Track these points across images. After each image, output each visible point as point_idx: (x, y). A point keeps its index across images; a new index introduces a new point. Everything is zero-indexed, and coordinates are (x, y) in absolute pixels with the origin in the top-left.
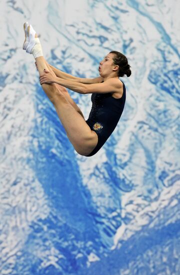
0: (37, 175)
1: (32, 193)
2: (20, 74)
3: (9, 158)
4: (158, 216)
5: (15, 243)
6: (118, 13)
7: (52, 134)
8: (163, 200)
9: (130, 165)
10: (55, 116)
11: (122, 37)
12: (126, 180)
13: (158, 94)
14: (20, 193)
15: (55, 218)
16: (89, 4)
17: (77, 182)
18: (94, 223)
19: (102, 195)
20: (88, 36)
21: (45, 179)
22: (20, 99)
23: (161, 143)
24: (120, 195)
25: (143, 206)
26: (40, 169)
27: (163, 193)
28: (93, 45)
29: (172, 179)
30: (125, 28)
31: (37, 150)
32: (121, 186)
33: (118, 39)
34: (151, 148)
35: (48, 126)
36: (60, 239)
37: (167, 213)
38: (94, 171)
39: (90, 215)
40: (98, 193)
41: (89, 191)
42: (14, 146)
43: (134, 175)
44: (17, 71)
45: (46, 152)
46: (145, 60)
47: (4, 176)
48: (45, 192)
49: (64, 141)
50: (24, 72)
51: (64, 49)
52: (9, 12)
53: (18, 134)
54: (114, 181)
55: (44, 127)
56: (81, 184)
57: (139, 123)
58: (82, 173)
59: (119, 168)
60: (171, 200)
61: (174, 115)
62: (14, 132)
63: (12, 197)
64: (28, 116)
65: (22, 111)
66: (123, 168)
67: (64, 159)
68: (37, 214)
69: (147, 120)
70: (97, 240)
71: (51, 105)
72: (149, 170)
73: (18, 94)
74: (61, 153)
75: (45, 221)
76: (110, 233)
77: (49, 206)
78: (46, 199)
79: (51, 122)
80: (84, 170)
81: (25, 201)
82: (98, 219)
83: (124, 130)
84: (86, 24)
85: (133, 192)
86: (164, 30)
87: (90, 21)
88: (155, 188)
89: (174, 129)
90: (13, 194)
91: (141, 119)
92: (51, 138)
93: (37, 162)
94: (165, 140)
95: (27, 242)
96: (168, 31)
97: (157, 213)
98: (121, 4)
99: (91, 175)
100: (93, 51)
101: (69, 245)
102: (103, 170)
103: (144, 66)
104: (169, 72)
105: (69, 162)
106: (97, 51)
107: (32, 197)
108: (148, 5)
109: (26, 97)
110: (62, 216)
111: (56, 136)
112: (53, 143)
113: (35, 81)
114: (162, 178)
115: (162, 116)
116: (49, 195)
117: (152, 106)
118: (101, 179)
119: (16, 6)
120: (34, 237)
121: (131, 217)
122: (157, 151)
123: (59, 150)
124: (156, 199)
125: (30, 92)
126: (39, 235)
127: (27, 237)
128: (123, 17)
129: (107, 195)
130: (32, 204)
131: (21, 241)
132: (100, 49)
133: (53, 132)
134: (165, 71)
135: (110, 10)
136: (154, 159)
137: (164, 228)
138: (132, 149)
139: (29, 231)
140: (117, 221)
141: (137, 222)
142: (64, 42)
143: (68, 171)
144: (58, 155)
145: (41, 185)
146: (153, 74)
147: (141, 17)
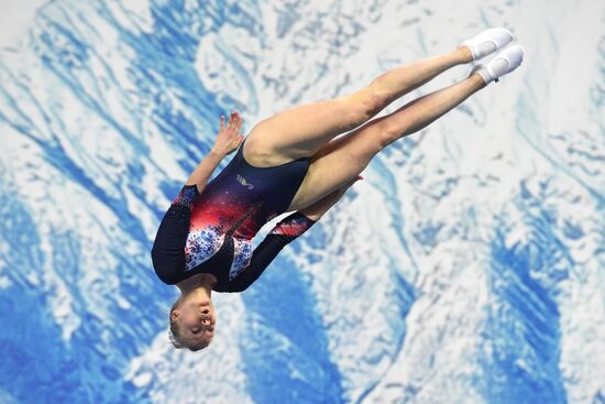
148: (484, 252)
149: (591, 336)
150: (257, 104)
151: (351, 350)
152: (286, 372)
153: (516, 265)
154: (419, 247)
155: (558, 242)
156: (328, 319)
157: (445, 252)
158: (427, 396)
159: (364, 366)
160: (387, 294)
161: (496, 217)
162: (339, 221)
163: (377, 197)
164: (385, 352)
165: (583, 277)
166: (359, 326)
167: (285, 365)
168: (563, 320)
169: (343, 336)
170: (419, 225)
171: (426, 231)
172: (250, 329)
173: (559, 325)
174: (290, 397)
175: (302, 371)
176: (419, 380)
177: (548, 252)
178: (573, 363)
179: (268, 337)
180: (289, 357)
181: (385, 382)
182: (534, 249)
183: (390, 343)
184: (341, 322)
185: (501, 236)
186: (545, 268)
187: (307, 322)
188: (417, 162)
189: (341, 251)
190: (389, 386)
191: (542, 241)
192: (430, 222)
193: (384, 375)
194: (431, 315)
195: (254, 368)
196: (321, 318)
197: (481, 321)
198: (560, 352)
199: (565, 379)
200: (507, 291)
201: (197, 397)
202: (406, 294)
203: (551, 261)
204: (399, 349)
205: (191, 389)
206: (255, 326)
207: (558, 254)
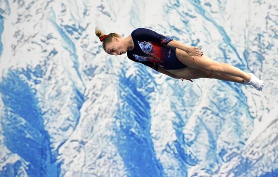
0: (119, 150)
1: (114, 165)
2: (106, 66)
3: (96, 136)
6: (188, 18)
7: (131, 116)
8: (222, 173)
9: (195, 143)
10: (134, 101)
12: (192, 155)
13: (220, 85)
14: (104, 165)
16: (164, 10)
17: (151, 156)
19: (172, 168)
21: (125, 154)
22: (106, 87)
23: (221, 126)
24: (187, 168)
26: (121, 146)
27: (222, 167)
29: (229, 156)
30: (193, 30)
31: (119, 129)
32: (188, 161)
33: (187, 39)
34: (213, 129)
35: (128, 109)
38: (166, 148)
40: (169, 166)
41: (161, 164)
42: (100, 125)
43: (199, 152)
44: (104, 64)
45: (127, 131)
47: (91, 151)
48: (125, 164)
49: (141, 122)
50: (110, 65)
52: (98, 15)
53: (104, 116)
54: (182, 156)
55: (125, 110)
56: (155, 158)
57: (203, 108)
58: (156, 149)
59: (186, 146)
60: (229, 173)
61: (232, 103)
62: (100, 114)
63: (98, 168)
64: (113, 101)
65: (107, 97)
66: (189, 146)
67: (141, 137)
69: (210, 106)
71: (131, 92)
72: (211, 148)
73: (104, 83)
74: (139, 132)
78: (126, 170)
79: (131, 107)
80: (157, 147)
81: (108, 172)
83: (191, 114)
84: (162, 27)
85: (197, 166)
86: (225, 33)
87: (165, 24)
88: (216, 163)
89: (232, 114)
90: (99, 166)
91: (205, 105)
92: (131, 119)
93: (119, 139)
94: (224, 123)
96: (229, 34)
98: (191, 11)
99: (163, 151)
102: (173, 147)
105: (145, 139)
107: (114, 169)
108: (213, 12)
109: (111, 85)
111: (135, 118)
112: (133, 124)
113: (118, 72)
114: (222, 155)
115: (223, 103)
116: (128, 167)
117: (214, 95)
118: (171, 154)
119: (104, 11)
122: (218, 132)
123: (137, 130)
124: (217, 172)
125: (115, 81)
128: (192, 21)
129: (176, 168)
130: (114, 174)
133: (132, 114)
135: (181, 15)
136: (215, 139)
138: (197, 130)
143: (144, 147)
144: (137, 133)
145: (122, 159)
147: (207, 22)
149: (164, 118)
150: (9, 9)
151: (55, 124)
152: (23, 134)
153: (130, 85)
154: (86, 77)
155: (149, 75)
156: (44, 110)
157: (98, 79)
158: (90, 146)
159: (61, 132)
160: (71, 99)
161: (121, 63)
162: (49, 65)
163: (67, 53)
164: (71, 125)
165: (161, 91)
166: (58, 113)
167: (23, 132)
168: (152, 111)
169: (51, 118)
170: (86, 66)
171: (89, 70)
172: (7, 115)
173: (150, 113)
174: (26, 146)
175: (31, 135)
176: (86, 138)
177: (145, 80)
178: (157, 130)
179: (15, 119)
180: (25, 128)
182: (138, 78)
183: (73, 121)
184: (50, 111)
185: (124, 73)
186: (143, 87)
187: (34, 111)
188: (85, 38)
189: (50, 78)
190: (72, 141)
191: (142, 75)
192: (91, 65)
193: (70, 136)
194: (92, 108)
195: (8, 133)
196: (40, 109)
197: (115, 111)
198: (151, 125)
199: (153, 137)
200: (127, 97)
202: (80, 98)
203: (147, 84)
204: (77, 124)
206: (9, 113)
207: (150, 80)
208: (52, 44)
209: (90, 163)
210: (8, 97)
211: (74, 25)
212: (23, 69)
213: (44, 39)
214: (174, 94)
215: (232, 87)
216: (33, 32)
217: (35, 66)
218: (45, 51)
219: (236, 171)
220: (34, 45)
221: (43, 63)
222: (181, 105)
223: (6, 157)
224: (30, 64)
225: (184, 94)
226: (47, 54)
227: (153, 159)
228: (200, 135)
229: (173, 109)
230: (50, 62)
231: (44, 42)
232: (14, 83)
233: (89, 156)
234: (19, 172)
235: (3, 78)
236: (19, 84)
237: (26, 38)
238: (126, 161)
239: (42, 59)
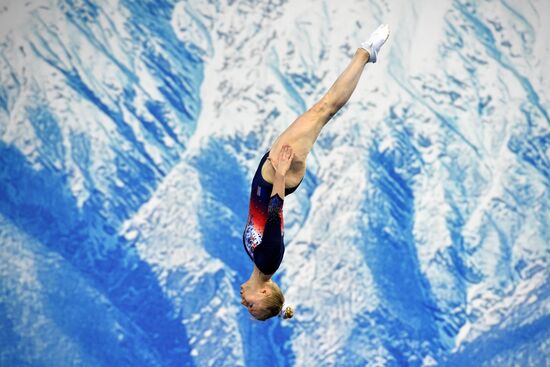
0: (366, 258)
3: (333, 236)
4: (512, 314)
5: (335, 339)
6: (475, 64)
7: (387, 210)
8: (519, 296)
9: (480, 250)
10: (390, 187)
11: (478, 94)
13: (519, 166)
14: (344, 278)
15: (386, 311)
16: (439, 51)
18: (432, 319)
19: (443, 286)
20: (436, 92)
22: (349, 165)
23: (519, 226)
24: (465, 287)
25: (493, 302)
27: (518, 288)
28: (441, 102)
29: (531, 270)
30: (483, 84)
31: (367, 227)
34: (507, 231)
36: (390, 336)
37: (523, 311)
39: (428, 310)
44: (347, 131)
45: (378, 231)
46: (506, 122)
48: (375, 279)
50: (356, 134)
51: (406, 107)
53: (345, 208)
54: (460, 270)
55: (377, 200)
56: (419, 271)
57: (494, 199)
58: (421, 258)
60: (529, 295)
62: (340, 205)
63: (334, 283)
64: (358, 186)
65: (350, 180)
66: (470, 254)
67: (399, 240)
68: (364, 305)
69: (504, 196)
70: (435, 340)
71: (386, 174)
73: (348, 159)
74: (396, 233)
75: (373, 315)
76: (451, 332)
77: (379, 296)
79: (386, 195)
80: (423, 255)
81: (349, 289)
82: (437, 315)
83: (475, 208)
84: (435, 77)
85: (481, 284)
86: (530, 87)
87: (440, 74)
88: (509, 281)
90: (336, 280)
91: (497, 195)
92: (384, 214)
93: (367, 242)
94: (525, 222)
95: (350, 339)
97: (510, 311)
99: (432, 261)
100: (441, 110)
101: (401, 345)
102: (446, 256)
103: (504, 131)
104: (534, 138)
106: (446, 110)
108: (512, 55)
109: (357, 164)
110: (394, 309)
112: (387, 220)
115: (523, 192)
120: (359, 333)
121: (478, 314)
122: (515, 234)
124: (510, 294)
125: (362, 158)
126: (364, 330)
127: (350, 333)
128: (481, 69)
129: (450, 286)
130: (358, 292)
131: (343, 336)
132: (451, 107)
134: (530, 137)
136: (510, 245)
137: (518, 329)
138: (483, 232)
139: (353, 325)
140: (461, 319)
141: (485, 320)
142: (406, 98)
143: (403, 254)
144: (393, 234)
146: (514, 140)
147: (504, 70)
148: (364, 155)
149: (434, 212)
152: (228, 232)
155: (414, 149)
158: (323, 251)
161: (373, 131)
162: (267, 131)
168: (416, 201)
171: (325, 140)
172: (205, 202)
174: (231, 248)
176: (319, 239)
177: (407, 155)
179: (217, 209)
180: (232, 222)
181: (295, 241)
182: (398, 153)
183: (300, 214)
185: (376, 145)
186: (405, 166)
190: (299, 243)
193: (295, 236)
194: (327, 197)
198: (413, 223)
201: (168, 248)
205: (164, 242)
206: (209, 201)
207: (414, 157)
208: (273, 102)
209: (323, 275)
210: (207, 177)
211: (305, 74)
212: (230, 137)
213: (262, 93)
214: (450, 178)
215: (538, 169)
216: (244, 83)
217: (247, 132)
218: (262, 111)
219: (540, 292)
220: (247, 103)
221: (259, 129)
222: (459, 193)
223: (205, 263)
224: (239, 128)
225: (464, 178)
226: (265, 116)
227: (416, 272)
228: (488, 239)
229: (448, 200)
230: (269, 128)
231: (260, 97)
232: (217, 157)
233: (322, 266)
234: (222, 285)
235: (201, 150)
236: (224, 159)
237: (235, 92)
238: (376, 274)
239: (258, 124)
